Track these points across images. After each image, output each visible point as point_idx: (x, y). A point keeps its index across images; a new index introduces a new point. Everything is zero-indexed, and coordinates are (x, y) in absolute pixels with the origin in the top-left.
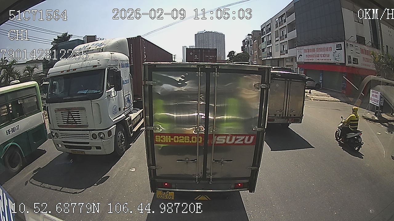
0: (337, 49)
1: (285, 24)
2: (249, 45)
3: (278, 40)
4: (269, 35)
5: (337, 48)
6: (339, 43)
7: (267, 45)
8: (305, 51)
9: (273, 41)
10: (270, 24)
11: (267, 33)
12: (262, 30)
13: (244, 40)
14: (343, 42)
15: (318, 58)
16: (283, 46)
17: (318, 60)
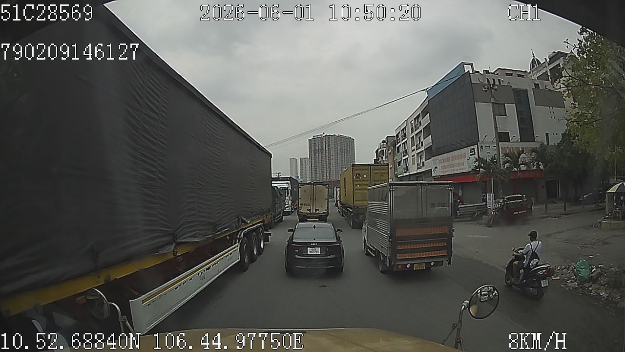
0: (471, 155)
1: (421, 128)
2: (384, 157)
3: (414, 150)
4: (404, 143)
5: (472, 153)
6: (472, 147)
7: (404, 156)
8: (440, 162)
9: (409, 151)
10: (405, 127)
11: (402, 140)
12: (397, 135)
13: (377, 150)
14: (476, 145)
15: (453, 168)
16: (421, 157)
17: (454, 170)
